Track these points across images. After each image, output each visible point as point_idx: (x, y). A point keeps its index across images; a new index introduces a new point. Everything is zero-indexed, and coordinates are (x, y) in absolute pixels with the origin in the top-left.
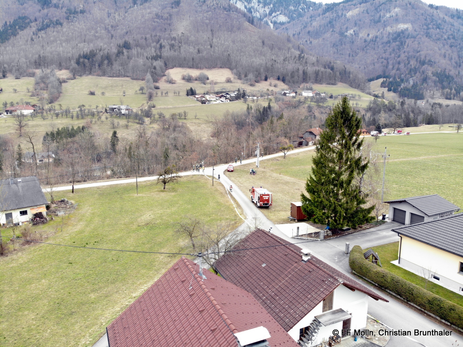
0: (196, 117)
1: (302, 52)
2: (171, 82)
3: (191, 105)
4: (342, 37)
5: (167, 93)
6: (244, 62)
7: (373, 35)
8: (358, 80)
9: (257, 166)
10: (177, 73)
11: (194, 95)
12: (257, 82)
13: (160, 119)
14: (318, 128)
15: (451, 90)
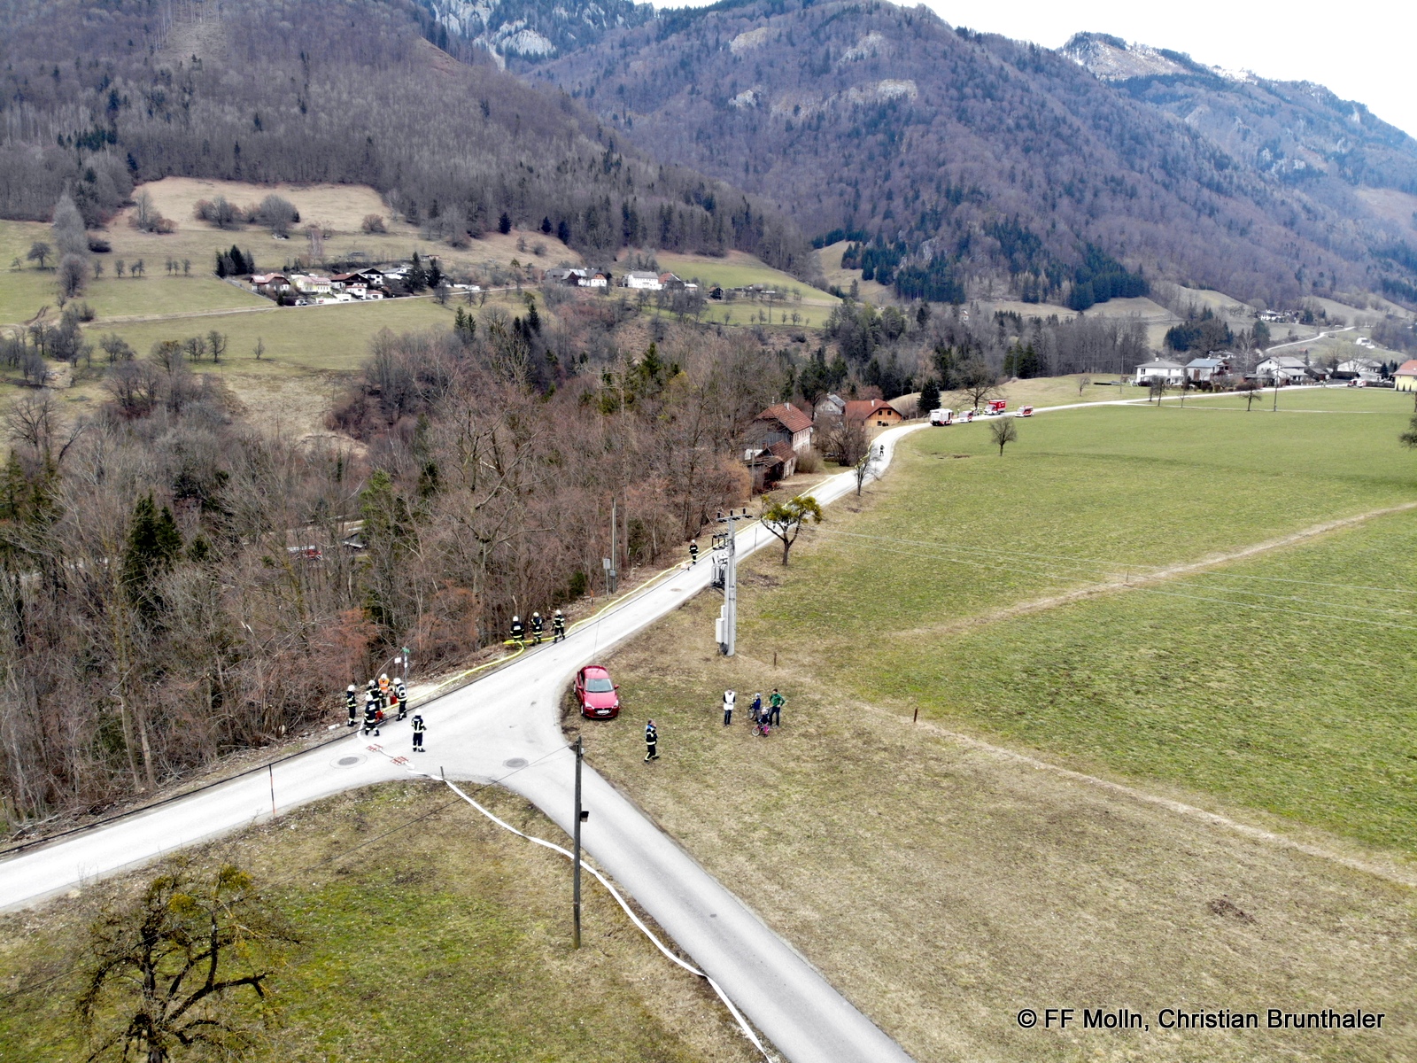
0: (259, 352)
1: (612, 147)
2: (156, 226)
3: (236, 311)
4: (723, 113)
5: (140, 266)
6: (426, 167)
7: (810, 110)
8: (786, 244)
9: (724, 649)
10: (178, 196)
11: (247, 276)
12: (474, 236)
13: (115, 365)
14: (788, 405)
15: (1037, 274)
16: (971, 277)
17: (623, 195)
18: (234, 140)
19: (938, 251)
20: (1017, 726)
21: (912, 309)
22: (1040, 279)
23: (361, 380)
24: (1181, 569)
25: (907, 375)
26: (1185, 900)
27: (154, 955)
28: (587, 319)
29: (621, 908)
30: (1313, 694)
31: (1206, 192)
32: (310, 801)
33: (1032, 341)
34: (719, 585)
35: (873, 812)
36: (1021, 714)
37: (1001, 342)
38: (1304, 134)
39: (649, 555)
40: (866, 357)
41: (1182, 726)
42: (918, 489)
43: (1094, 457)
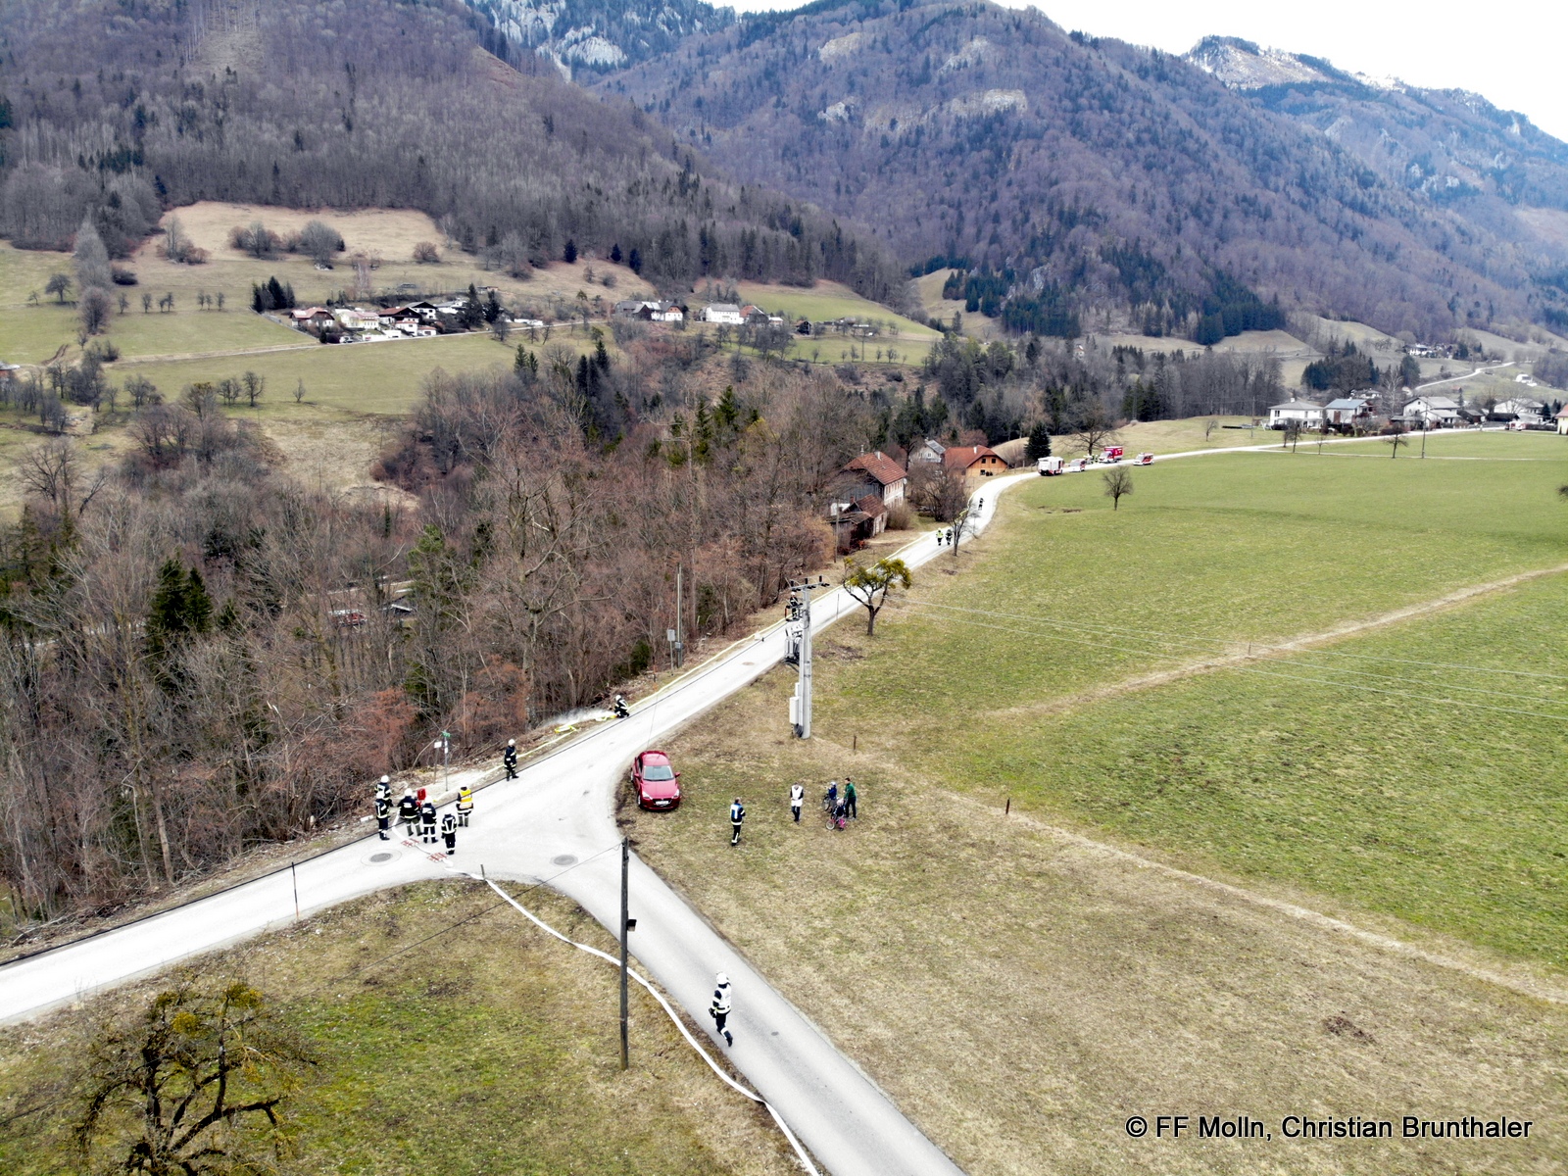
0: (300, 395)
1: (688, 166)
2: (186, 256)
3: (274, 349)
4: (811, 128)
5: (169, 299)
6: (484, 189)
7: (908, 124)
8: (881, 273)
9: (799, 731)
10: (212, 223)
11: (287, 310)
12: (537, 266)
13: (141, 409)
14: (879, 454)
15: (1160, 305)
16: (1087, 308)
17: (701, 219)
18: (273, 159)
19: (1050, 279)
20: (1120, 818)
21: (1021, 343)
22: (1164, 310)
23: (412, 426)
24: (1309, 640)
25: (1015, 418)
26: (1299, 1017)
27: (159, 1075)
28: (661, 357)
29: (673, 1025)
30: (1452, 782)
31: (1348, 213)
32: (337, 903)
33: (1154, 380)
34: (793, 660)
35: (956, 916)
36: (1125, 805)
37: (1120, 380)
38: (1458, 148)
39: (720, 625)
40: (969, 398)
41: (1303, 819)
42: (1022, 548)
43: (1219, 511)
